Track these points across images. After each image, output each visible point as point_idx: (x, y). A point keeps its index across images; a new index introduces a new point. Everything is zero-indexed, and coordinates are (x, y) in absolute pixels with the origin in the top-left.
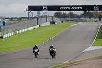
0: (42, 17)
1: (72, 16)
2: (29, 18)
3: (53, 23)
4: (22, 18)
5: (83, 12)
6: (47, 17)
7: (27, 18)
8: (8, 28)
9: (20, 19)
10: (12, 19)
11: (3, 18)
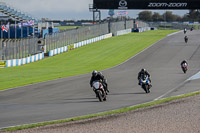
0: (117, 20)
1: (169, 18)
2: (94, 21)
3: (137, 31)
4: (83, 21)
5: (188, 11)
6: (125, 19)
7: (90, 21)
8: (58, 39)
9: (79, 23)
10: (64, 23)
11: (50, 22)
